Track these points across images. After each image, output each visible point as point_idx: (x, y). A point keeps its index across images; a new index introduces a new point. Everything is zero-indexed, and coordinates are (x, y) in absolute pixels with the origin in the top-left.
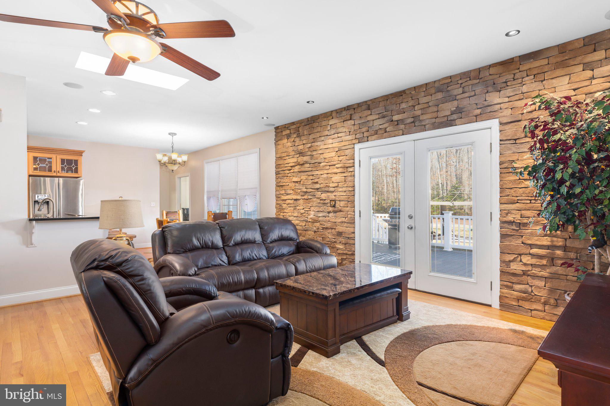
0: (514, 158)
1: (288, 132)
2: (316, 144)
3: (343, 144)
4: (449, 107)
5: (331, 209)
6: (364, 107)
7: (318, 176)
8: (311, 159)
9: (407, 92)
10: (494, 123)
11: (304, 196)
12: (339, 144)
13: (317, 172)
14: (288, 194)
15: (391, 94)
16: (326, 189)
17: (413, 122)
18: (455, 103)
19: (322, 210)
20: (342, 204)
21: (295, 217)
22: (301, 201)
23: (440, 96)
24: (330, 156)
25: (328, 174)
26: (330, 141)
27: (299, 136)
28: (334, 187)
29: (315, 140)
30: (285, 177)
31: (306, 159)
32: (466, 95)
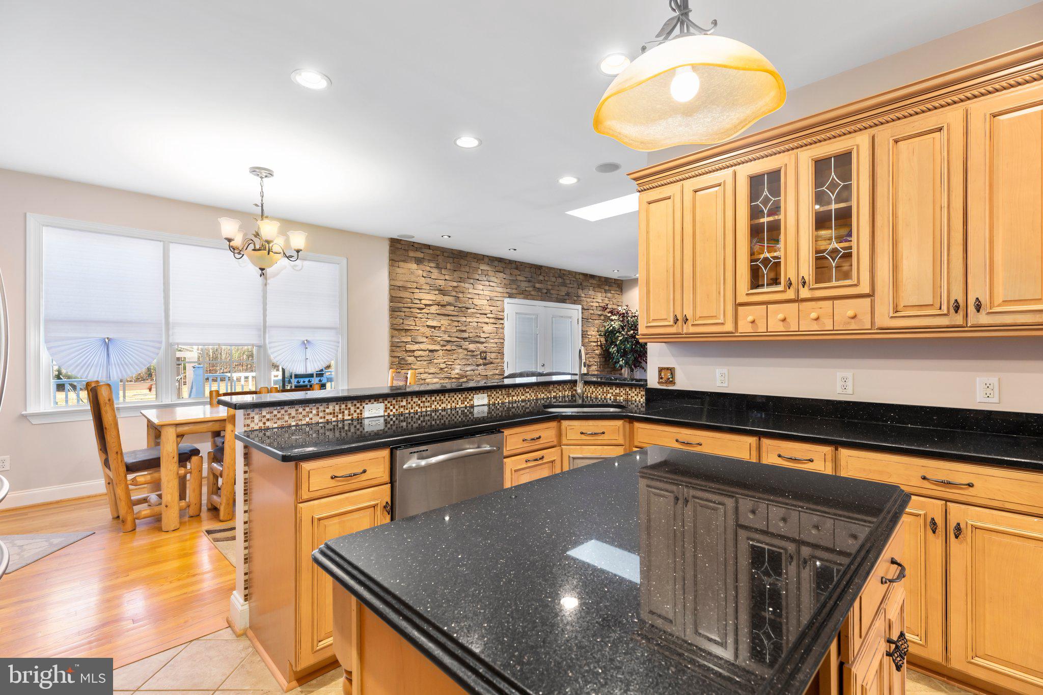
0: (587, 329)
1: (420, 255)
2: (462, 284)
3: (495, 294)
4: (563, 291)
5: (481, 361)
6: (514, 265)
7: (467, 323)
8: (456, 302)
9: (544, 269)
10: (580, 307)
11: (445, 346)
12: (491, 294)
13: (464, 319)
14: (417, 343)
15: (534, 265)
16: (477, 339)
17: (546, 293)
18: (566, 288)
19: (470, 363)
20: (493, 356)
21: (430, 374)
22: (441, 353)
23: (560, 280)
24: (481, 304)
25: (477, 322)
26: (481, 287)
27: (437, 267)
28: (485, 338)
29: (461, 280)
30: (413, 318)
31: (447, 299)
32: (571, 286)
